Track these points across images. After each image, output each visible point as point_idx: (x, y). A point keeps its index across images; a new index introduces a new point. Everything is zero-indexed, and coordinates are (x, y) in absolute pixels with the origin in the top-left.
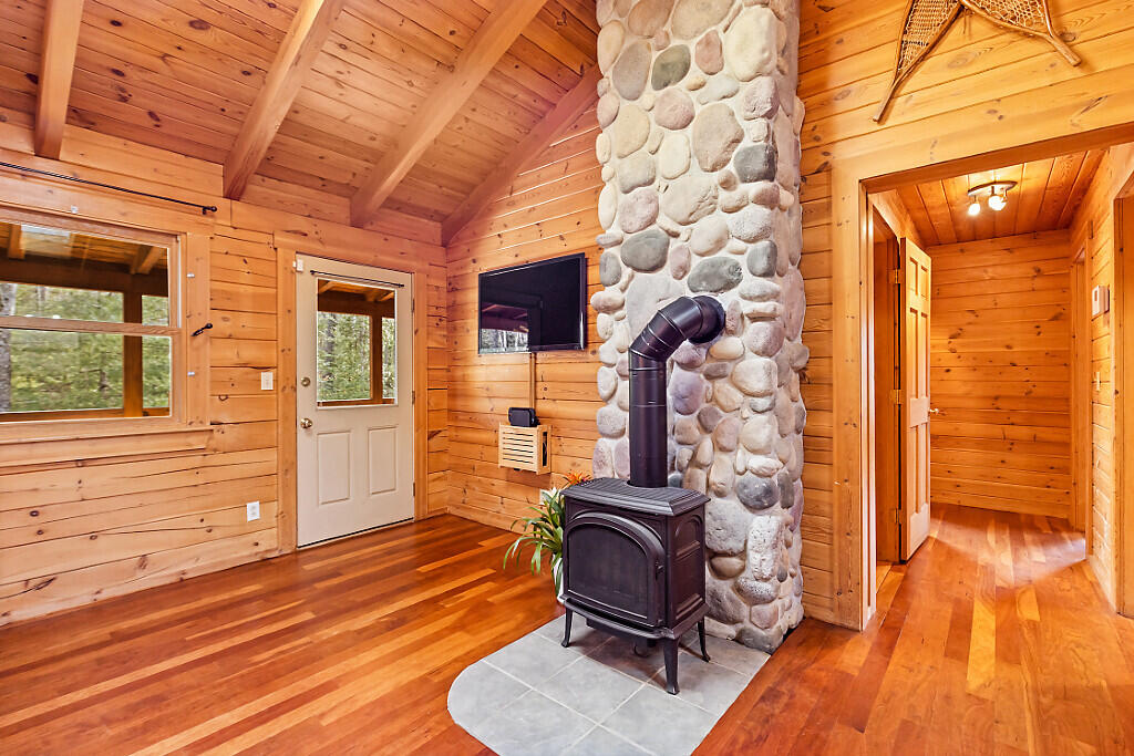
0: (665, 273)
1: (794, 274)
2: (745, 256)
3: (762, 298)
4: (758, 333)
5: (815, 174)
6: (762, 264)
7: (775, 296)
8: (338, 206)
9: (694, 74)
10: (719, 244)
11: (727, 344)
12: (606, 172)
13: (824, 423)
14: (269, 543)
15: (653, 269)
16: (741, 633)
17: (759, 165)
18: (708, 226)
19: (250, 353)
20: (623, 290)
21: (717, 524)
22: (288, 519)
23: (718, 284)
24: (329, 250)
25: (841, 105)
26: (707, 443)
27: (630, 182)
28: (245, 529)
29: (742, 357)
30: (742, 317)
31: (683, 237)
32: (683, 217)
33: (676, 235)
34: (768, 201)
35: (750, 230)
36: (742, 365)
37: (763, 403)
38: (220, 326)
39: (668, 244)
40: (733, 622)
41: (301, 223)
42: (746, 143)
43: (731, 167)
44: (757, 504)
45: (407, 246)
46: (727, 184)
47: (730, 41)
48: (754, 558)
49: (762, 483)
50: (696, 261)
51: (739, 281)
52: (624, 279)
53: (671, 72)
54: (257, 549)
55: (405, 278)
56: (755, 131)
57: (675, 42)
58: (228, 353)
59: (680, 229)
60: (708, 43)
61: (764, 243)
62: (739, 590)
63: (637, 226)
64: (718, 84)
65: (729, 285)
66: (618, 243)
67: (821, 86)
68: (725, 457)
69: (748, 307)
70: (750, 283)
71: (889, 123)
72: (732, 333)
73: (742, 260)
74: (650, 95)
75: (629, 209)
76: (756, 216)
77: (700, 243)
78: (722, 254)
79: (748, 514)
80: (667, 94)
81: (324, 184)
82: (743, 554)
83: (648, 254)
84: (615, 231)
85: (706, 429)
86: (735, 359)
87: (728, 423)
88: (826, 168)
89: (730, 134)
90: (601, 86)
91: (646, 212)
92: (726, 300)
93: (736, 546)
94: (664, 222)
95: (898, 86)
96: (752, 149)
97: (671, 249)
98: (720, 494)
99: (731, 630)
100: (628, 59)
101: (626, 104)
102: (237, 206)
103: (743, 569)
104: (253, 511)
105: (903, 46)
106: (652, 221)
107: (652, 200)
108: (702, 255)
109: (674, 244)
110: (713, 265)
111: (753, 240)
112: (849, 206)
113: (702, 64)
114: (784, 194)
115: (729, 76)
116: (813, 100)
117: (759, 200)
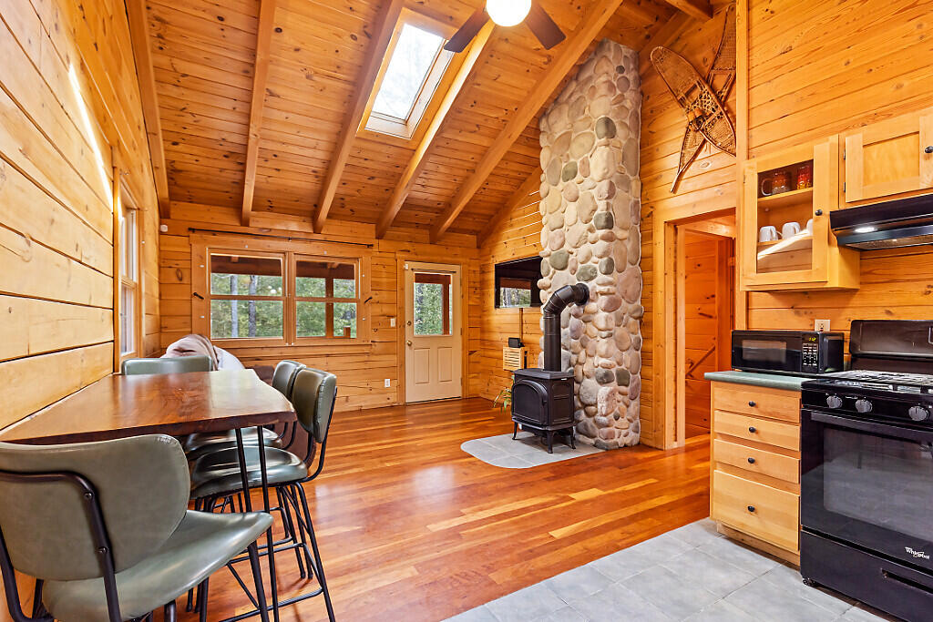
0: (567, 271)
1: (632, 270)
2: (598, 264)
3: (603, 284)
4: (603, 300)
6: (604, 269)
7: (610, 283)
8: (425, 234)
9: (579, 177)
10: (588, 258)
11: (591, 306)
12: (544, 220)
13: (649, 346)
14: (394, 399)
15: (562, 269)
16: (596, 442)
17: (602, 222)
18: (584, 249)
19: (386, 310)
20: (551, 278)
21: (584, 391)
22: (401, 388)
23: (587, 278)
24: (420, 257)
25: (658, 183)
26: (583, 353)
27: (553, 227)
28: (384, 391)
29: (597, 312)
30: (597, 293)
31: (574, 254)
32: (574, 245)
33: (572, 253)
34: (609, 239)
35: (599, 253)
36: (597, 316)
37: (605, 334)
38: (375, 298)
39: (568, 257)
40: (593, 437)
41: (407, 246)
42: (598, 212)
43: (592, 222)
44: (605, 379)
45: (458, 251)
46: (591, 230)
47: (592, 162)
48: (599, 405)
49: (604, 371)
50: (580, 266)
51: (596, 276)
52: (551, 273)
53: (570, 174)
54: (388, 401)
55: (457, 268)
56: (602, 207)
57: (572, 160)
58: (377, 310)
59: (574, 250)
60: (583, 162)
61: (605, 259)
62: (595, 422)
63: (556, 248)
64: (588, 183)
65: (592, 278)
66: (549, 255)
67: (650, 172)
68: (590, 360)
69: (599, 289)
70: (601, 277)
71: (678, 192)
72: (593, 301)
73: (597, 266)
74: (562, 184)
75: (552, 240)
76: (602, 245)
77: (580, 258)
78: (589, 263)
79: (599, 386)
80: (568, 185)
81: (418, 225)
82: (596, 404)
83: (560, 263)
84: (547, 250)
85: (583, 347)
86: (594, 313)
87: (591, 343)
88: (651, 215)
89: (591, 207)
90: (543, 177)
91: (559, 241)
92: (590, 285)
93: (593, 401)
94: (567, 247)
95: (681, 175)
96: (600, 214)
97: (570, 259)
98: (588, 377)
99: (592, 441)
100: (553, 165)
101: (552, 187)
102: (381, 242)
103: (597, 412)
104: (387, 383)
105: (682, 156)
106: (562, 246)
107: (563, 235)
108: (582, 263)
109: (571, 257)
110: (585, 268)
111: (601, 257)
112: (660, 235)
113: (582, 171)
114: (619, 233)
115: (592, 179)
116: (645, 179)
117: (604, 238)
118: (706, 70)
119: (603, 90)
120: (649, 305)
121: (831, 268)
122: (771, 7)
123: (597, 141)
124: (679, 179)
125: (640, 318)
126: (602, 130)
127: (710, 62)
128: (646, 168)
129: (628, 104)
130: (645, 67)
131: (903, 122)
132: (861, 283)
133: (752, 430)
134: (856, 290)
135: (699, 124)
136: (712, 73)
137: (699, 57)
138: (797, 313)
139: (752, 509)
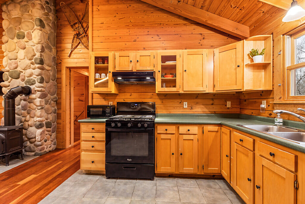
0: (19, 80)
3: (39, 87)
4: (38, 94)
6: (39, 81)
7: (42, 87)
9: (26, 39)
10: (31, 76)
11: (33, 96)
12: (5, 54)
15: (17, 79)
16: (35, 153)
17: (38, 61)
18: (29, 71)
20: (9, 82)
21: (29, 133)
23: (30, 84)
25: (63, 52)
26: (28, 117)
27: (11, 58)
29: (36, 99)
30: (35, 91)
31: (23, 73)
32: (23, 68)
33: (22, 72)
34: (42, 69)
35: (37, 74)
36: (35, 100)
37: (40, 108)
39: (20, 74)
40: (34, 152)
42: (36, 56)
43: (33, 60)
44: (39, 126)
46: (32, 63)
47: (33, 35)
48: (37, 138)
49: (39, 123)
50: (26, 78)
51: (35, 84)
52: (9, 80)
53: (21, 36)
56: (38, 55)
57: (22, 30)
59: (23, 71)
60: (28, 33)
61: (40, 77)
62: (35, 145)
63: (12, 68)
64: (31, 43)
65: (33, 84)
66: (8, 71)
67: (60, 47)
68: (32, 119)
69: (36, 89)
70: (37, 84)
71: (71, 58)
72: (33, 94)
73: (36, 79)
74: (16, 40)
75: (10, 64)
76: (38, 71)
77: (27, 75)
78: (32, 78)
79: (37, 130)
80: (20, 41)
82: (35, 138)
83: (15, 75)
84: (7, 68)
85: (28, 113)
86: (34, 99)
87: (33, 112)
88: (60, 63)
89: (32, 54)
90: (4, 33)
91: (15, 66)
92: (32, 87)
93: (33, 136)
94: (19, 69)
95: (72, 51)
96: (37, 58)
97: (21, 75)
98: (31, 126)
99: (33, 153)
100: (10, 30)
101: (10, 40)
103: (36, 141)
105: (72, 45)
106: (16, 68)
107: (16, 63)
108: (28, 77)
109: (22, 74)
110: (29, 80)
111: (38, 76)
112: (64, 71)
113: (28, 37)
114: (47, 68)
115: (33, 42)
116: (59, 49)
117: (38, 68)
118: (81, 19)
119: (38, 6)
120: (60, 96)
121: (112, 88)
122: (99, 8)
123: (36, 27)
124: (71, 53)
125: (56, 101)
126: (38, 23)
127: (81, 17)
128: (59, 45)
129: (51, 18)
130: (58, 7)
131: (127, 53)
132: (119, 92)
133: (93, 137)
134: (118, 94)
135: (78, 36)
136: (82, 21)
137: (78, 14)
138: (105, 100)
139: (93, 162)
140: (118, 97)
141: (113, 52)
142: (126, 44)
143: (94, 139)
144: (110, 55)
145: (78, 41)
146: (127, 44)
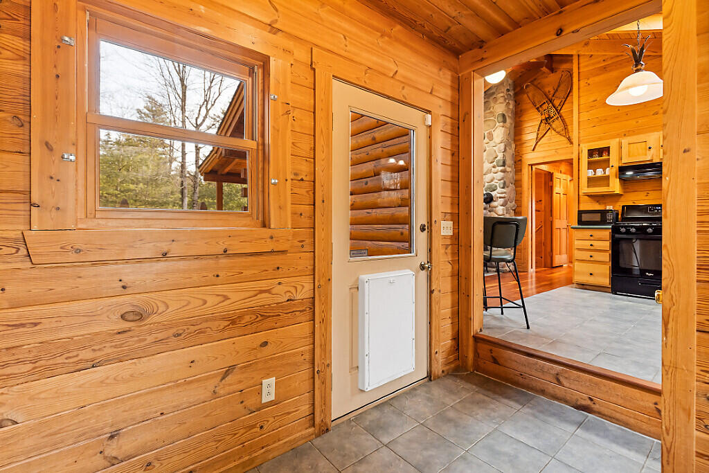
1: (512, 186)
2: (498, 184)
3: (502, 193)
4: (501, 201)
5: (518, 161)
6: (502, 186)
7: (505, 193)
10: (492, 181)
11: (494, 204)
17: (501, 163)
18: (490, 176)
23: (492, 190)
25: (525, 145)
29: (497, 207)
30: (497, 197)
34: (504, 171)
35: (499, 178)
36: (497, 209)
42: (499, 158)
43: (495, 163)
46: (494, 167)
47: (495, 134)
50: (486, 184)
51: (497, 189)
56: (500, 156)
60: (489, 133)
61: (502, 181)
64: (492, 143)
65: (494, 190)
67: (520, 140)
69: (499, 195)
70: (499, 190)
72: (495, 201)
73: (497, 184)
76: (500, 175)
77: (488, 180)
78: (492, 183)
86: (495, 207)
88: (520, 160)
89: (494, 156)
92: (493, 194)
95: (537, 143)
105: (538, 134)
108: (488, 183)
110: (491, 185)
111: (500, 180)
112: (526, 171)
113: (488, 138)
114: (509, 169)
115: (495, 142)
116: (518, 143)
117: (502, 171)
118: (550, 96)
119: (501, 100)
120: (519, 204)
121: (615, 186)
122: (589, 82)
123: (498, 124)
124: (536, 145)
125: (514, 210)
126: (501, 119)
127: (552, 92)
128: (517, 138)
129: (511, 107)
130: (518, 89)
131: (642, 137)
132: (624, 192)
133: (591, 245)
134: (622, 195)
135: (547, 121)
136: (553, 98)
137: (547, 90)
138: (600, 204)
139: (591, 274)
140: (622, 198)
141: (618, 139)
142: (637, 122)
143: (592, 248)
144: (613, 144)
145: (548, 127)
146: (640, 121)
